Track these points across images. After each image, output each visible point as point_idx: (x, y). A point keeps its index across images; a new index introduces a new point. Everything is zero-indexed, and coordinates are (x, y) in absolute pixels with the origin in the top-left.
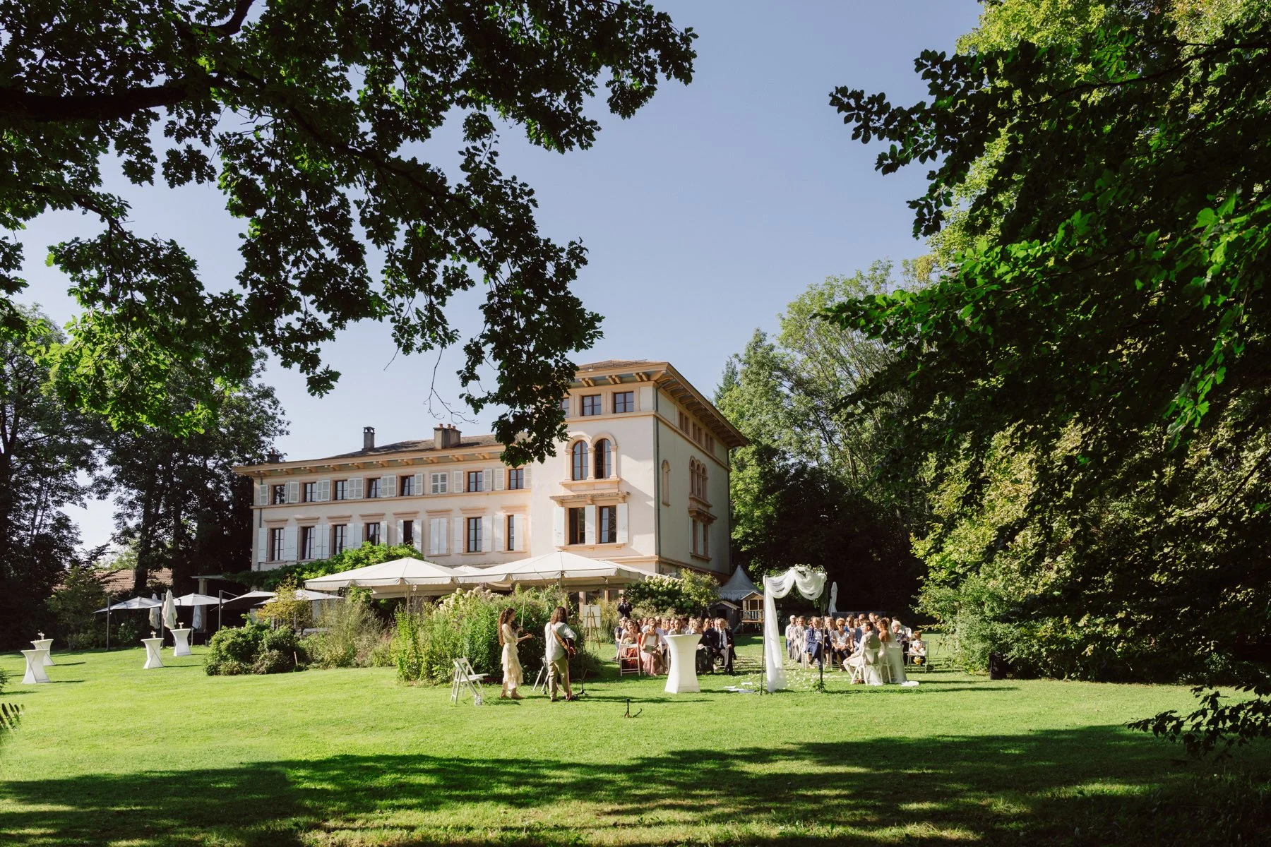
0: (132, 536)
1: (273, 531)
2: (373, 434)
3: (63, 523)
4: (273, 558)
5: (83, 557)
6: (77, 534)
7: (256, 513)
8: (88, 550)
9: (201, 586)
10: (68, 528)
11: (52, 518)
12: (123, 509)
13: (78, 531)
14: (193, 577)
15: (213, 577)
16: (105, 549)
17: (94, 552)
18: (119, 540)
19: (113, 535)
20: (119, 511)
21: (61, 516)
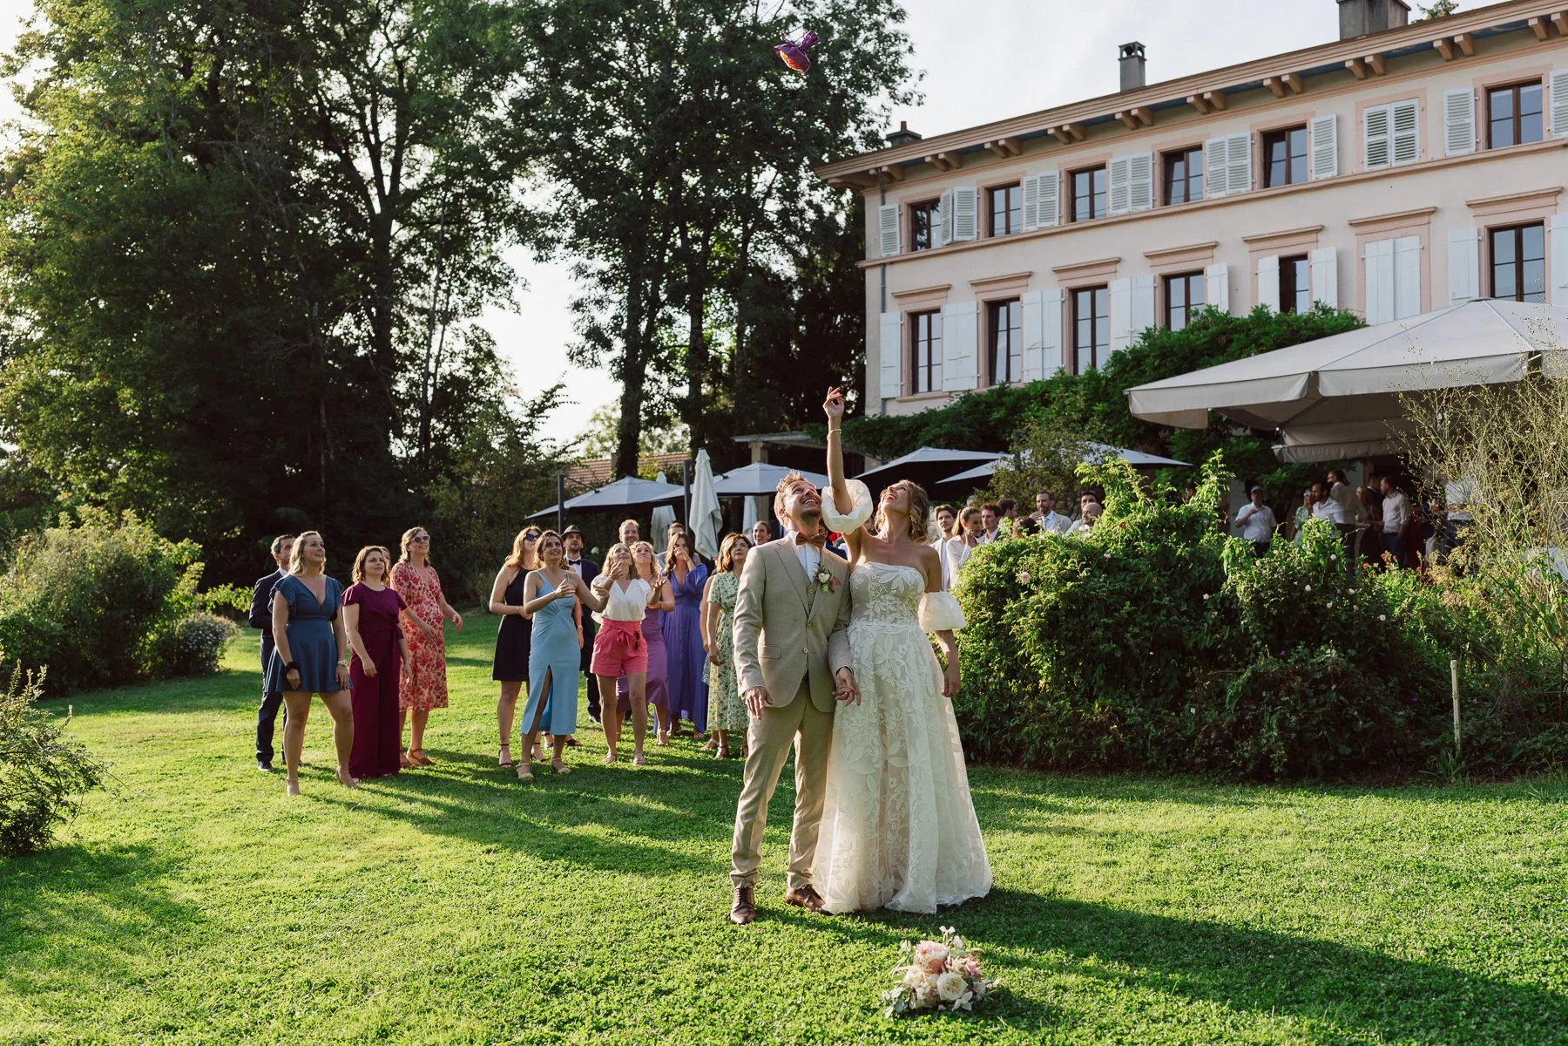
0: (608, 345)
1: (914, 317)
2: (1142, 60)
3: (483, 354)
4: (915, 389)
5: (519, 415)
6: (509, 374)
7: (872, 279)
8: (527, 399)
9: (756, 453)
10: (490, 356)
11: (462, 339)
12: (588, 289)
13: (512, 367)
14: (738, 440)
15: (775, 438)
16: (559, 391)
17: (538, 402)
18: (580, 358)
19: (568, 350)
20: (580, 294)
21: (478, 333)
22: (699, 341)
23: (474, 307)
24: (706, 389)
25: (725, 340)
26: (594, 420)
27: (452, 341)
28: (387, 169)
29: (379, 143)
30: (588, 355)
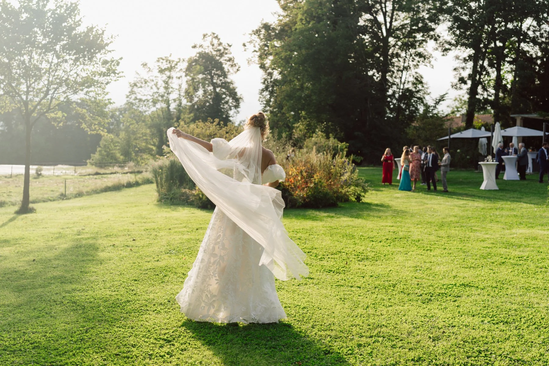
0: (465, 83)
3: (418, 81)
5: (431, 103)
6: (427, 88)
8: (434, 98)
9: (518, 122)
10: (421, 82)
11: (412, 77)
12: (459, 64)
13: (428, 86)
14: (512, 116)
15: (526, 116)
16: (446, 95)
17: (438, 99)
18: (456, 87)
19: (451, 84)
20: (456, 65)
21: (418, 75)
22: (499, 78)
23: (416, 66)
24: (501, 95)
25: (509, 78)
26: (455, 100)
27: (408, 77)
28: (388, 20)
29: (386, 12)
30: (458, 86)
